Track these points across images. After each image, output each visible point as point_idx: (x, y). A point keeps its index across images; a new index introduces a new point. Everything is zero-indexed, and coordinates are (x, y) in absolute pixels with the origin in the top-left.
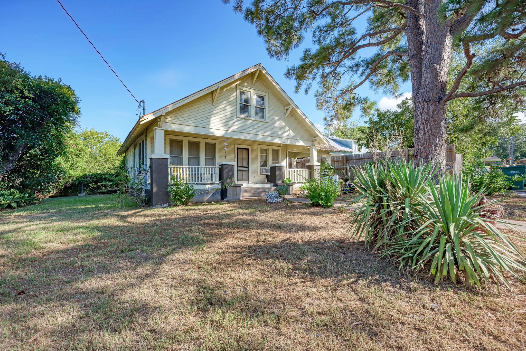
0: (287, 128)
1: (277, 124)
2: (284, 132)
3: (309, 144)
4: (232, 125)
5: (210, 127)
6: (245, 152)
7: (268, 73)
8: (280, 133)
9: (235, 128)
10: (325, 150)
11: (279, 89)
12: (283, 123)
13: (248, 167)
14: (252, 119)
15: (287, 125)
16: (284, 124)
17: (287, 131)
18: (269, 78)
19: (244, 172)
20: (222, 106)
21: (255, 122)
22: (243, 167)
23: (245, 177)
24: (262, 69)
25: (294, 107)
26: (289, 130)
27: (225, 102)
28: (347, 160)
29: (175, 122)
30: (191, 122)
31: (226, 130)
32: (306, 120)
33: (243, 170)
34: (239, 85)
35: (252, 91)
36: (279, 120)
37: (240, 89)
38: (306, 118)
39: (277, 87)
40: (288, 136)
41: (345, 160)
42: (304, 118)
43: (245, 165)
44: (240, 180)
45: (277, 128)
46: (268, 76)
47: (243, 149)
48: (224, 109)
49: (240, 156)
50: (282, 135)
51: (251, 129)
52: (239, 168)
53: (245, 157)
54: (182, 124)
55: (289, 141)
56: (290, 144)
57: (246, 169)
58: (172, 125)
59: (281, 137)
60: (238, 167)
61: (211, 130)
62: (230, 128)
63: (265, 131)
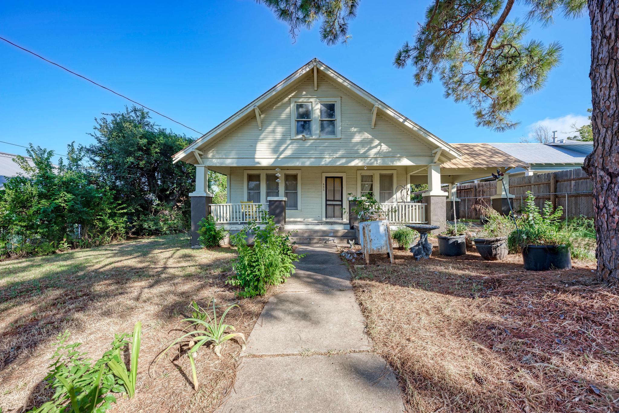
0: (377, 142)
1: (357, 139)
2: (371, 149)
3: (422, 162)
4: (284, 150)
5: (256, 157)
6: (338, 182)
7: (328, 68)
8: (362, 151)
9: (288, 153)
10: (488, 168)
11: (349, 86)
12: (367, 135)
13: (342, 201)
14: (314, 137)
15: (375, 137)
16: (370, 137)
17: (376, 147)
18: (332, 75)
19: (336, 208)
20: (270, 128)
21: (318, 141)
22: (334, 200)
23: (337, 213)
24: (318, 66)
25: (380, 107)
26: (379, 144)
27: (274, 123)
28: (557, 182)
29: (217, 157)
30: (233, 154)
31: (276, 157)
32: (406, 123)
33: (334, 205)
34: (293, 97)
35: (312, 100)
36: (360, 132)
37: (296, 102)
38: (405, 121)
39: (345, 84)
40: (378, 153)
41: (552, 182)
42: (401, 120)
43: (338, 197)
44: (331, 217)
45: (357, 144)
46: (329, 73)
47: (334, 178)
48: (273, 131)
49: (330, 187)
50: (365, 153)
51: (312, 152)
52: (329, 203)
53: (338, 187)
54: (224, 157)
55: (379, 161)
56: (382, 165)
57: (340, 203)
58: (214, 160)
59: (364, 156)
60: (326, 200)
61: (257, 160)
62: (281, 154)
63: (336, 151)
